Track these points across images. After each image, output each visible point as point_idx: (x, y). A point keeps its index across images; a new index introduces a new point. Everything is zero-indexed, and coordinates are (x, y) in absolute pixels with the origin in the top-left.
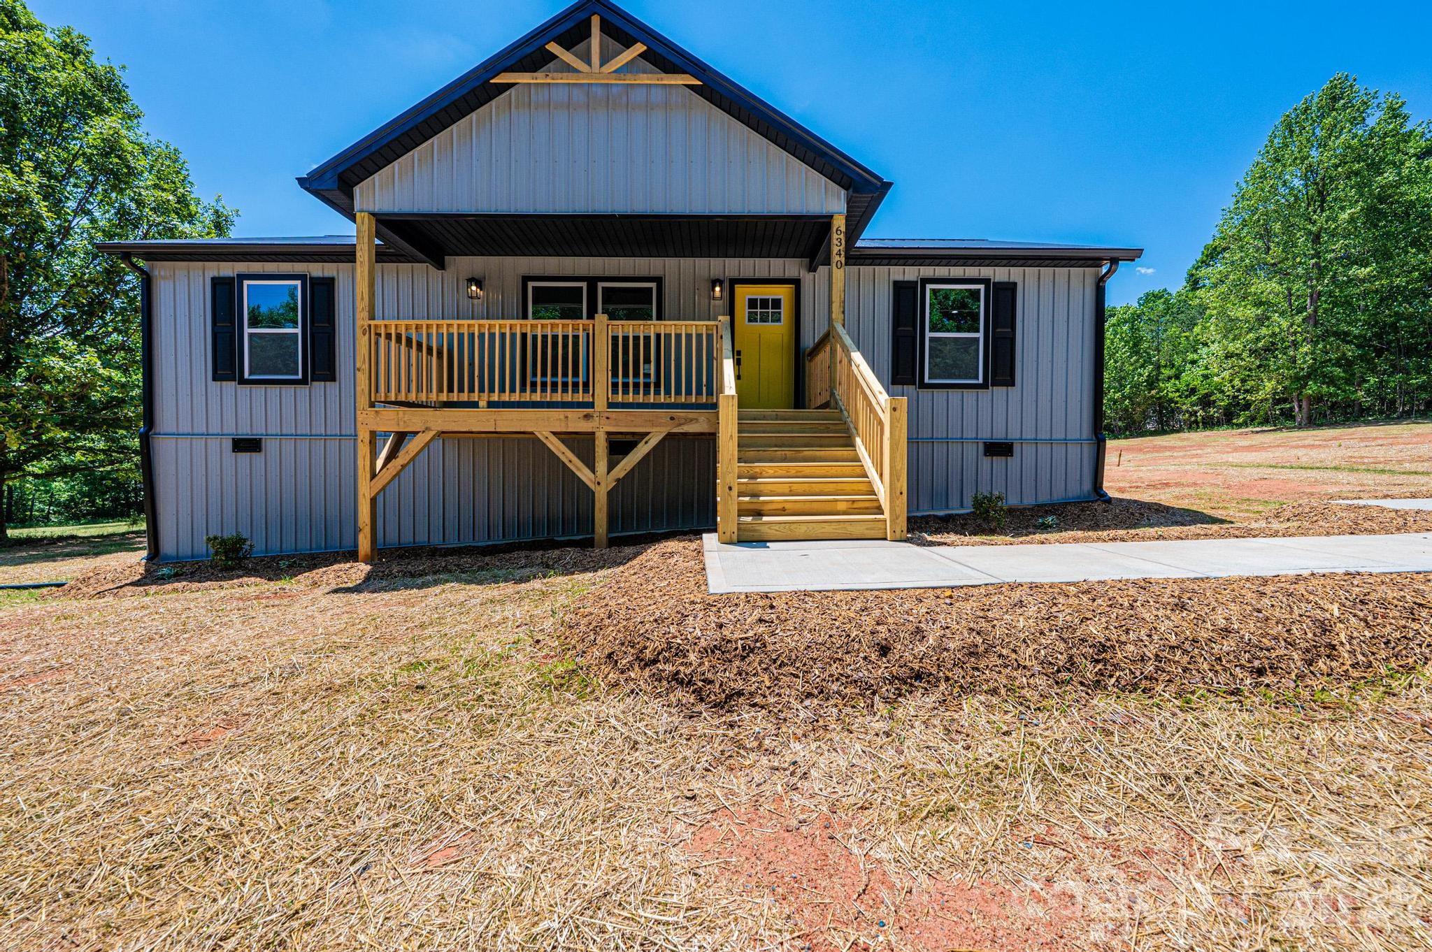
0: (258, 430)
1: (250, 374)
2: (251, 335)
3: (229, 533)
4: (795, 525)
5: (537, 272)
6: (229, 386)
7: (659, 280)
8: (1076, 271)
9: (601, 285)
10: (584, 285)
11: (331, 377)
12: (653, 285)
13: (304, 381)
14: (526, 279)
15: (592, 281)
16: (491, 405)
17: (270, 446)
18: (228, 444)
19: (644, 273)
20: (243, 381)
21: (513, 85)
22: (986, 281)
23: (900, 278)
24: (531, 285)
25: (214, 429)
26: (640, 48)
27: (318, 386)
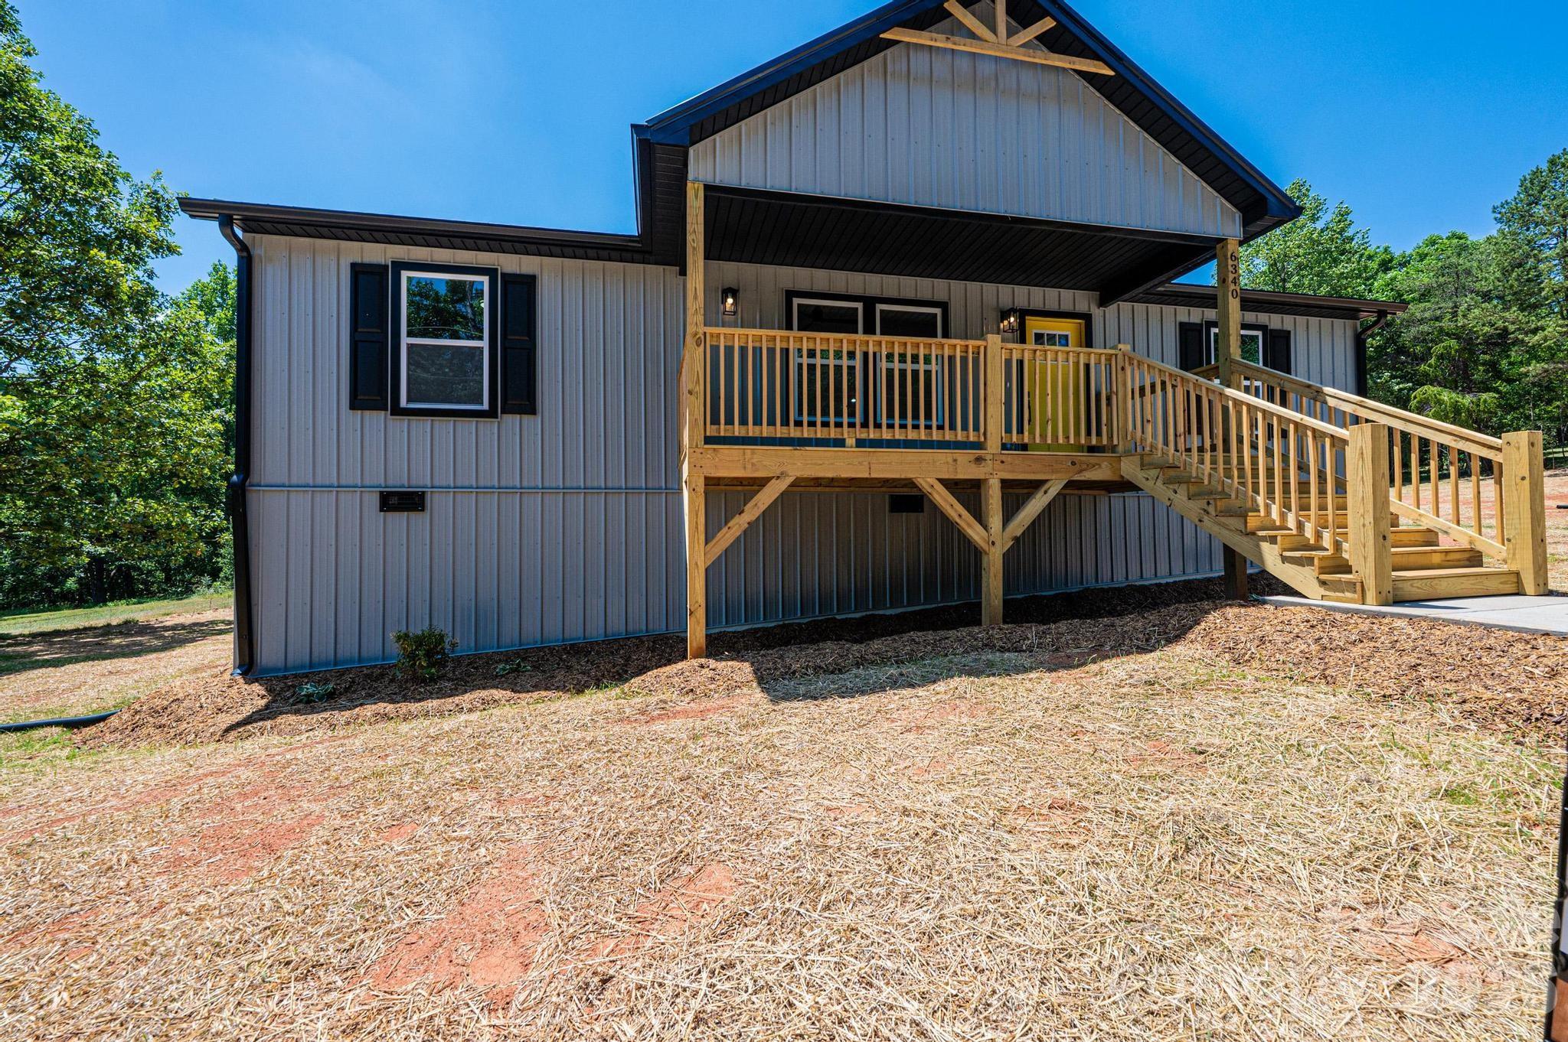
0: (419, 479)
1: (409, 400)
2: (410, 347)
3: (417, 629)
4: (1436, 581)
5: (804, 286)
6: (376, 419)
7: (944, 306)
8: (1338, 322)
9: (880, 307)
10: (859, 306)
11: (531, 410)
12: (938, 311)
13: (491, 413)
14: (790, 294)
15: (869, 302)
16: (860, 443)
17: (438, 502)
18: (374, 500)
19: (927, 295)
20: (397, 411)
21: (898, 42)
22: (1263, 328)
23: (1185, 319)
24: (796, 301)
25: (351, 476)
26: (1048, 24)
27: (511, 421)
